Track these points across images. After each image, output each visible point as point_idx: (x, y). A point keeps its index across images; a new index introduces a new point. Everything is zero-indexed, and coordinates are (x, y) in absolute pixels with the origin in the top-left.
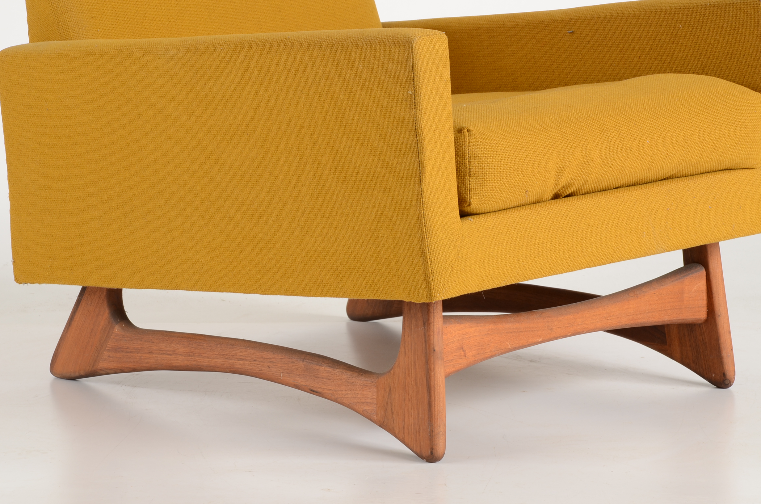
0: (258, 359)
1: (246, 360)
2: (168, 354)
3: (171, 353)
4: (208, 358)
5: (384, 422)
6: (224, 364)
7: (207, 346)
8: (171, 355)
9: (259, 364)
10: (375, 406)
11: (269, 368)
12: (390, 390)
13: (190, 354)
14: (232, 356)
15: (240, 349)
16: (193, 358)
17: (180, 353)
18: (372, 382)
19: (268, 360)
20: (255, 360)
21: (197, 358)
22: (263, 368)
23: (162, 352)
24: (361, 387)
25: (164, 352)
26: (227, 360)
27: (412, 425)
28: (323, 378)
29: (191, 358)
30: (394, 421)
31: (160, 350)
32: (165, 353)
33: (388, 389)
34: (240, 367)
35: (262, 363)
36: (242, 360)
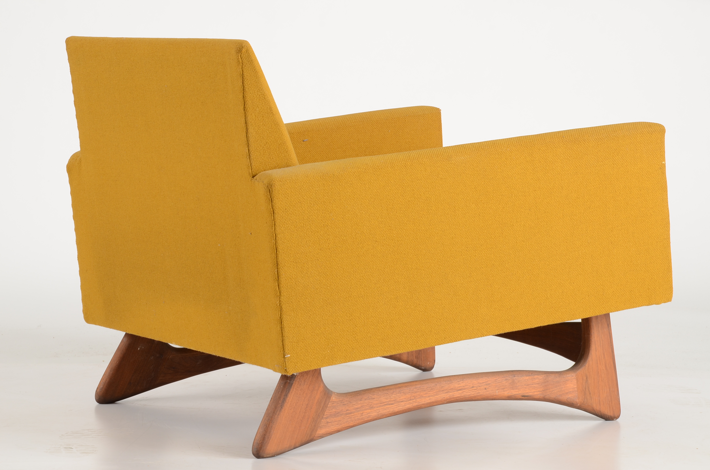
0: (475, 386)
1: (465, 389)
2: (390, 404)
3: (393, 402)
4: (429, 397)
5: (584, 402)
6: (444, 398)
7: (427, 388)
8: (392, 404)
9: (476, 389)
10: (577, 393)
11: (486, 389)
12: (587, 378)
13: (412, 398)
14: (451, 389)
15: (458, 382)
16: (414, 401)
17: (402, 400)
18: (573, 376)
19: (484, 384)
20: (473, 387)
21: (418, 400)
22: (480, 391)
23: (383, 404)
24: (564, 382)
25: (386, 403)
26: (446, 394)
27: (605, 398)
28: (533, 384)
29: (412, 401)
30: (592, 399)
31: (382, 403)
32: (386, 405)
33: (585, 378)
34: (459, 396)
35: (479, 388)
36: (460, 390)
